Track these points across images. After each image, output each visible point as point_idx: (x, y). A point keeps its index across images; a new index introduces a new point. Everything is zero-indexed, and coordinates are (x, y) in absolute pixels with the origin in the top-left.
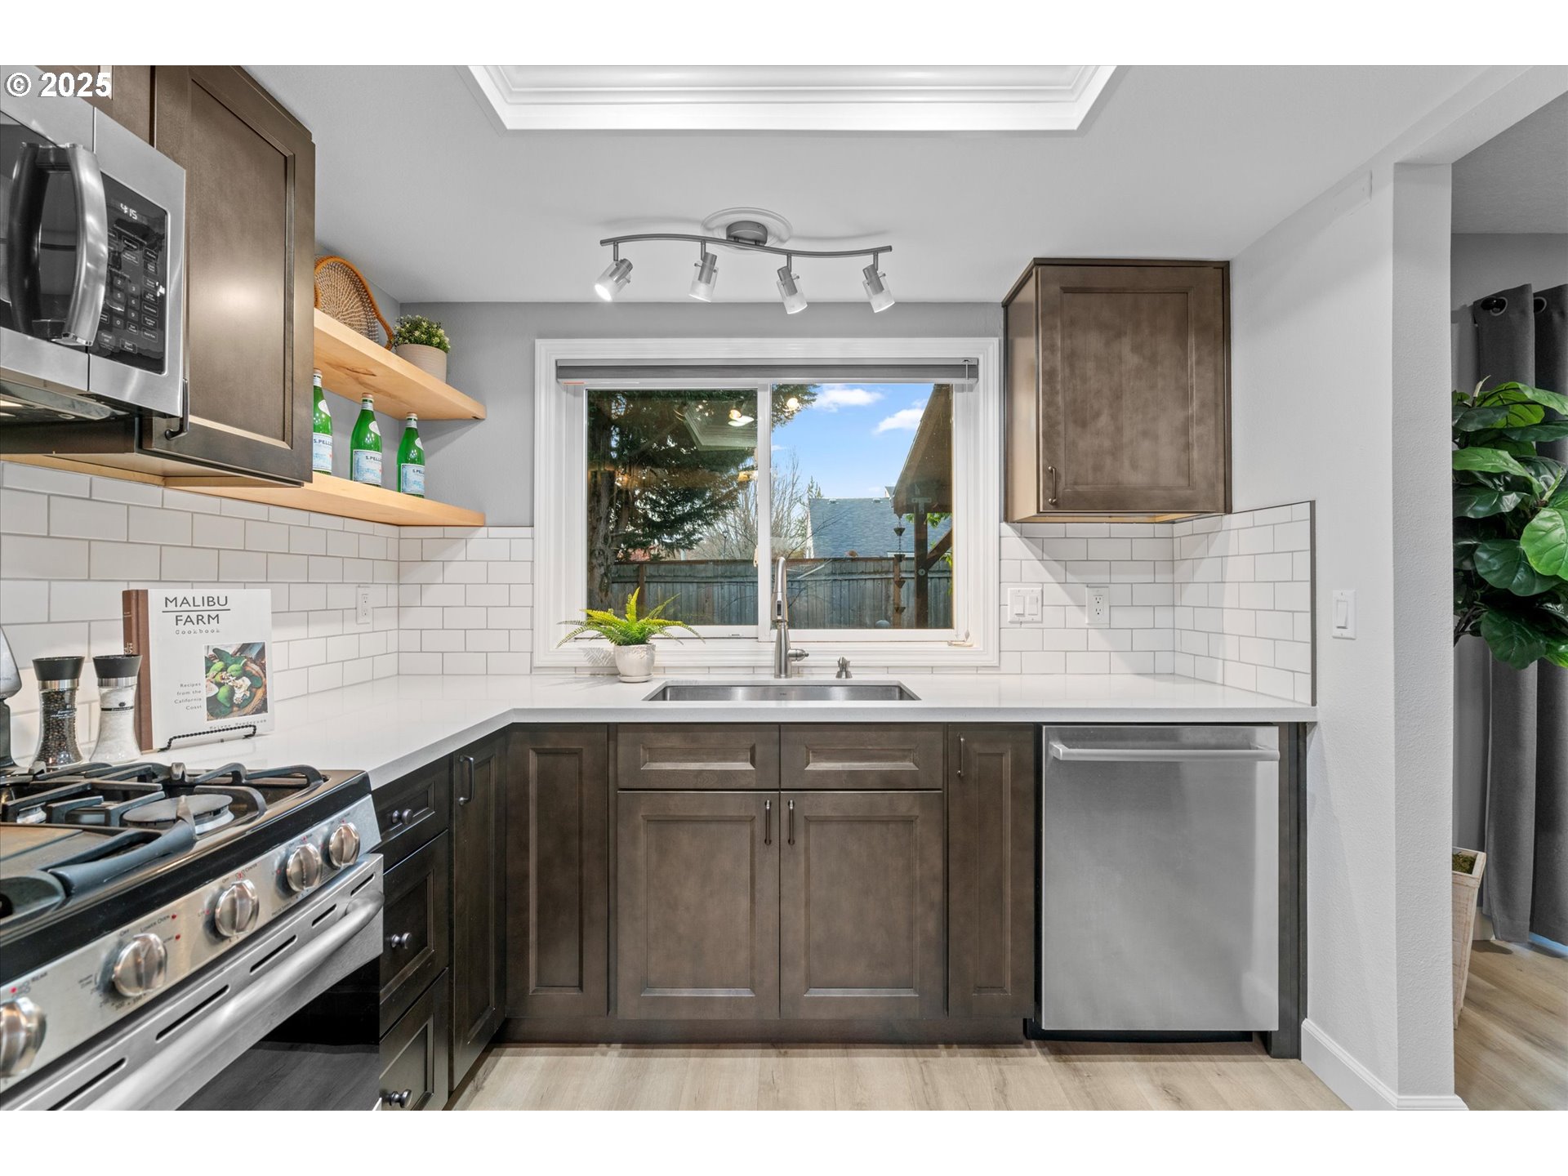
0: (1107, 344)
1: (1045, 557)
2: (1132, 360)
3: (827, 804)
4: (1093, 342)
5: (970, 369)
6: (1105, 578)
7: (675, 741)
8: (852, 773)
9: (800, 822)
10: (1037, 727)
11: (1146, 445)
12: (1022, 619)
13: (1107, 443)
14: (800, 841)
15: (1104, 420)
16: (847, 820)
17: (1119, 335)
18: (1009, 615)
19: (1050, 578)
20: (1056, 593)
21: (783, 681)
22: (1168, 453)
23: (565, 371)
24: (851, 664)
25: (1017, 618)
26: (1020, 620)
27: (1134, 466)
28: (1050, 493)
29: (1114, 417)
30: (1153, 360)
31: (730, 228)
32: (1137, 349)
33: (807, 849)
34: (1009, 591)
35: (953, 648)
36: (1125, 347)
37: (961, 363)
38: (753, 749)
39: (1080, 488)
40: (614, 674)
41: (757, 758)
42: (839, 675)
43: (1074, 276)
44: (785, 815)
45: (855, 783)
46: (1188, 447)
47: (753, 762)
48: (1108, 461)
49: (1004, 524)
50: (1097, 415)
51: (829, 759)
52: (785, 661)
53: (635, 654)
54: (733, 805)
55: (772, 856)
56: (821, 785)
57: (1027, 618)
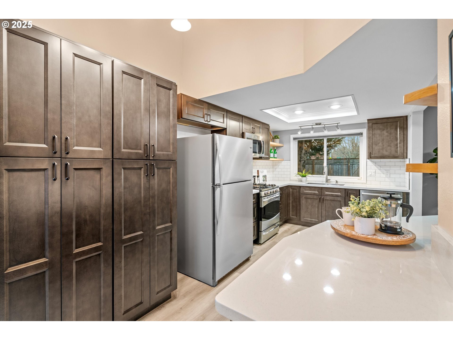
0: (381, 132)
1: (376, 165)
2: (386, 134)
3: (328, 198)
4: (378, 132)
5: (361, 134)
6: (389, 169)
7: (308, 188)
8: (331, 194)
9: (324, 200)
10: (360, 190)
11: (389, 148)
12: (371, 175)
13: (381, 148)
14: (324, 202)
15: (380, 144)
16: (331, 200)
17: (384, 130)
18: (368, 175)
19: (377, 169)
20: (378, 171)
21: (327, 183)
22: (393, 149)
23: (294, 139)
24: (338, 181)
25: (370, 175)
26: (371, 176)
27: (386, 151)
28: (369, 156)
29: (382, 144)
30: (390, 134)
31: (316, 124)
32: (387, 132)
33: (325, 203)
34: (368, 171)
35: (359, 180)
36: (385, 132)
37: (359, 133)
38: (318, 190)
39: (375, 155)
40: (301, 181)
41: (319, 191)
42: (336, 183)
43: (374, 121)
44: (322, 199)
45: (332, 195)
46: (397, 148)
47: (318, 192)
48: (381, 150)
49: (368, 160)
50: (379, 143)
51: (328, 192)
52: (327, 180)
53: (304, 178)
54: (315, 197)
55: (320, 204)
56: (327, 195)
57: (372, 175)
